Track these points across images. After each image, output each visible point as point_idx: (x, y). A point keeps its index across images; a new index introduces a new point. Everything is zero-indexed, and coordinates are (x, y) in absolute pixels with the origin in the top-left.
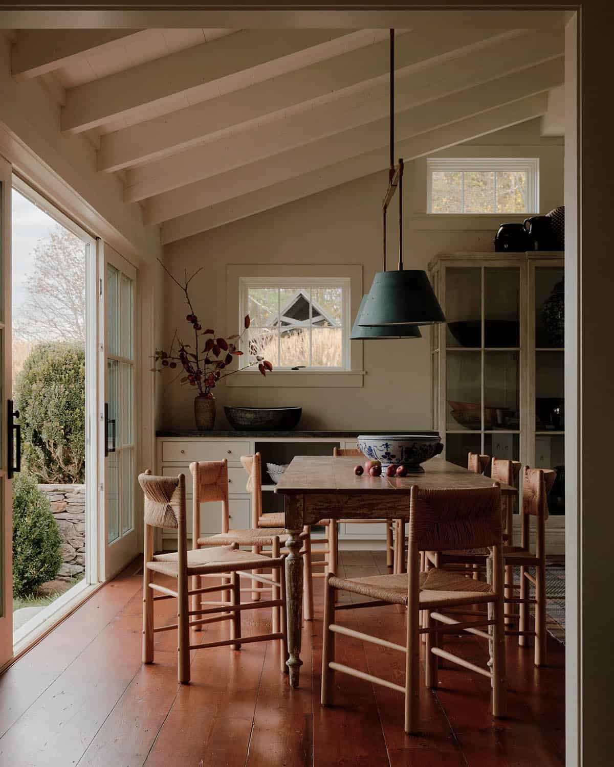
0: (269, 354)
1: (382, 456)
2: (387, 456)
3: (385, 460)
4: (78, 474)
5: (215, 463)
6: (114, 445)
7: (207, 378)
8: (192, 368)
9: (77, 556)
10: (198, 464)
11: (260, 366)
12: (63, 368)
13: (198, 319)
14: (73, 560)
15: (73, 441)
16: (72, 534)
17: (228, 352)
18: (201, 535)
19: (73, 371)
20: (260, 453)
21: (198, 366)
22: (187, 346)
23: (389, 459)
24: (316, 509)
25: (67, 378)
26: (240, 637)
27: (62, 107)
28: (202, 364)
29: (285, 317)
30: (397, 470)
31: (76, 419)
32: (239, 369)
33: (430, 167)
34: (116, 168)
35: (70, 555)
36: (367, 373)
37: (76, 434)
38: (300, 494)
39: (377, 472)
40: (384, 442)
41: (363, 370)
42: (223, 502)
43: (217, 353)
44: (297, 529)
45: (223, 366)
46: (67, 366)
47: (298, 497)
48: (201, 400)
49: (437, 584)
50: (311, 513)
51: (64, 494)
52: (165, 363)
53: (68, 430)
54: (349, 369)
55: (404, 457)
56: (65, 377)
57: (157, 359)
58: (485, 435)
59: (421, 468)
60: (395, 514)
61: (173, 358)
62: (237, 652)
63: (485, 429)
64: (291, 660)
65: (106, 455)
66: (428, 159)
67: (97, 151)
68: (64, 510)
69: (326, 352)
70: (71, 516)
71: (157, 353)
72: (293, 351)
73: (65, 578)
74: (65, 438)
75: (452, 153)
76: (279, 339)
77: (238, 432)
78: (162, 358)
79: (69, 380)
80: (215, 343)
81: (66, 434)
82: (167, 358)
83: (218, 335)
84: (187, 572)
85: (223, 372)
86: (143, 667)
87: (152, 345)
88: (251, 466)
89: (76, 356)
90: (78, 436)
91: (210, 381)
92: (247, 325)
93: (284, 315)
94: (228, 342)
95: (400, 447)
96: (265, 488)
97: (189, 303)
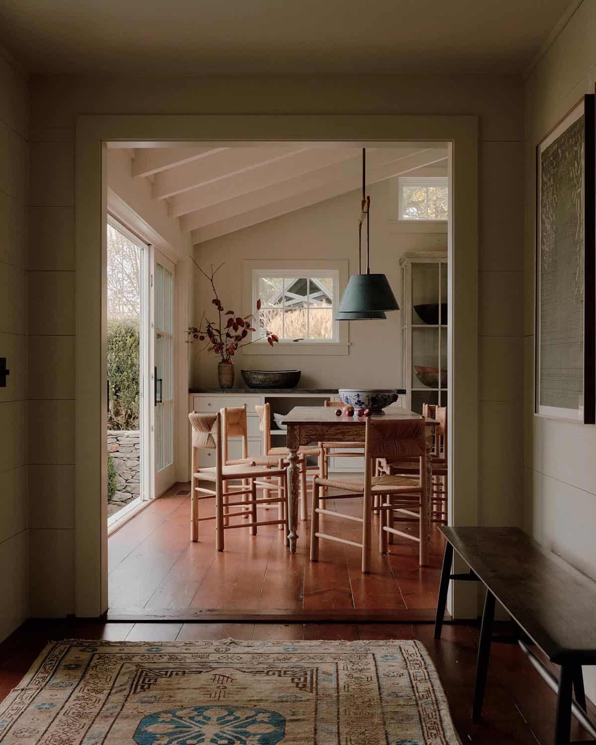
0: (275, 326)
1: (356, 403)
2: (359, 403)
3: (357, 406)
4: (125, 423)
5: (238, 409)
6: (161, 398)
7: (227, 348)
8: (217, 340)
9: (126, 486)
10: (226, 409)
11: (269, 339)
12: (114, 340)
13: (221, 303)
14: (124, 488)
15: (121, 397)
16: (123, 469)
17: (243, 329)
18: (229, 458)
19: (122, 342)
20: (269, 402)
21: (221, 338)
22: (212, 323)
23: (360, 405)
24: (307, 435)
25: (117, 348)
26: (256, 522)
27: (133, 160)
28: (224, 337)
29: (288, 293)
30: (365, 412)
31: (124, 380)
32: (253, 341)
33: (402, 184)
34: (167, 196)
35: (121, 485)
36: (351, 344)
37: (124, 392)
38: (296, 425)
39: (351, 413)
40: (357, 393)
41: (349, 342)
42: (243, 437)
43: (236, 329)
44: (295, 447)
45: (240, 340)
46: (117, 338)
47: (295, 427)
48: (223, 365)
49: (386, 482)
50: (304, 438)
51: (116, 438)
52: (195, 336)
53: (117, 389)
54: (337, 341)
55: (370, 404)
56: (115, 347)
57: (189, 333)
58: (442, 392)
59: (383, 412)
60: (360, 438)
61: (202, 333)
62: (255, 537)
63: (442, 388)
64: (291, 534)
65: (155, 405)
66: (400, 178)
67: (152, 184)
68: (116, 450)
69: (324, 326)
70: (122, 455)
71: (190, 329)
72: (295, 324)
73: (117, 503)
74: (115, 395)
75: (418, 173)
76: (284, 314)
77: (252, 389)
78: (193, 333)
79: (118, 349)
80: (235, 321)
81: (116, 392)
82: (197, 332)
83: (237, 315)
84: (222, 477)
85: (240, 343)
86: (192, 544)
87: (186, 323)
88: (263, 412)
89: (124, 331)
90: (125, 393)
91: (230, 350)
92: (259, 307)
93: (288, 291)
94: (245, 321)
95: (368, 396)
96: (273, 432)
97: (214, 290)
